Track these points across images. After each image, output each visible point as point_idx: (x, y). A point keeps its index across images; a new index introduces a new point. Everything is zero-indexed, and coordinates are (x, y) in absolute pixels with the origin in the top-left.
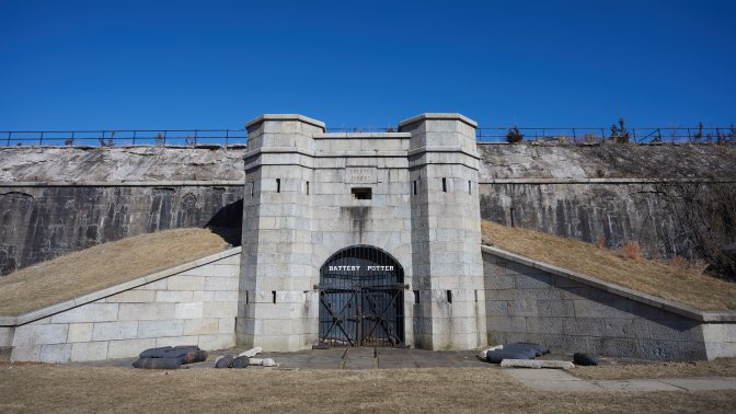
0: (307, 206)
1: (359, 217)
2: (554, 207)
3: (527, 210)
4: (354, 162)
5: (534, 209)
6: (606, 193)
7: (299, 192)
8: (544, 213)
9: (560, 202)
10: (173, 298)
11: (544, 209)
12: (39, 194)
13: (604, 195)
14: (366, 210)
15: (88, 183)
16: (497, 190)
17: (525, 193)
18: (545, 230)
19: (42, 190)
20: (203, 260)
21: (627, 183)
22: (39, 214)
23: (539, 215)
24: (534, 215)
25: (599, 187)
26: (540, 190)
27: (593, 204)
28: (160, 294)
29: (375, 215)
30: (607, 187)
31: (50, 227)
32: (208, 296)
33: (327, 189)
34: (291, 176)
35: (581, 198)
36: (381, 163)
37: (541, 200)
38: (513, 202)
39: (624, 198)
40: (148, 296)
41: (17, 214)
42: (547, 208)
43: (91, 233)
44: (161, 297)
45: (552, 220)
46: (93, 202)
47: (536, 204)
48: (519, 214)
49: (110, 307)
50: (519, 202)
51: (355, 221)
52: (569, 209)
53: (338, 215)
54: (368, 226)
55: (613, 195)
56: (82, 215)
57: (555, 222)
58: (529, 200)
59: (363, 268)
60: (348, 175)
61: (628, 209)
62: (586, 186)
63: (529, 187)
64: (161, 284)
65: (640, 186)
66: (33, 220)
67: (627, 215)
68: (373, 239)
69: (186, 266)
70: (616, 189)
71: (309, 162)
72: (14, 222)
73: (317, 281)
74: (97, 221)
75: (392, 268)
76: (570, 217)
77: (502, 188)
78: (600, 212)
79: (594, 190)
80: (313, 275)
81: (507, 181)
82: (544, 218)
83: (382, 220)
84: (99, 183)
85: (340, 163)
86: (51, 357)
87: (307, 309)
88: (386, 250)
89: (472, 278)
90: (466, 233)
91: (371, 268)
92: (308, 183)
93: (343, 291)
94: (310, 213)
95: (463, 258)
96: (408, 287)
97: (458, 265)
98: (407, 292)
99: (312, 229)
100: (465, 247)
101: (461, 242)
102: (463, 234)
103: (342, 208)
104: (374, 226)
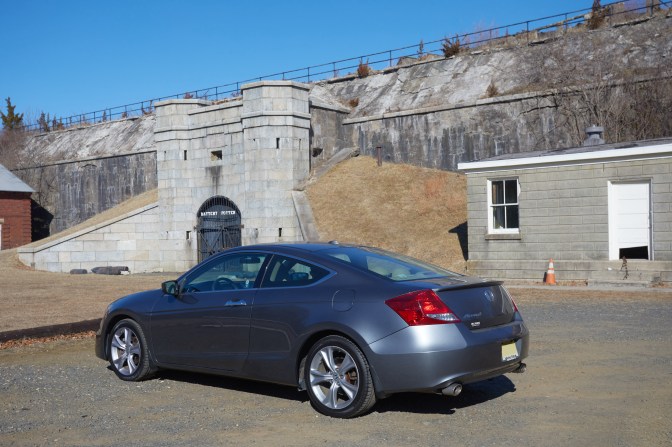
0: (186, 169)
1: (215, 173)
2: (440, 137)
3: (413, 143)
4: (211, 131)
5: (420, 141)
6: (496, 115)
7: (177, 159)
8: (429, 145)
9: (445, 132)
10: (115, 237)
11: (429, 140)
12: (99, 164)
13: (493, 118)
14: (219, 168)
15: (123, 153)
16: (387, 125)
17: (412, 126)
18: (429, 164)
19: (101, 161)
20: (132, 213)
21: (520, 100)
22: (102, 180)
23: (425, 148)
24: (420, 148)
25: (487, 108)
26: (426, 120)
27: (480, 130)
28: (106, 235)
29: (224, 172)
30: (496, 107)
31: (108, 188)
32: (139, 236)
33: (198, 154)
34: (171, 148)
35: (467, 124)
36: (225, 129)
37: (427, 130)
38: (401, 137)
39: (514, 118)
40: (100, 237)
41: (92, 181)
42: (432, 139)
43: (128, 192)
44: (107, 237)
45: (436, 151)
46: (126, 167)
47: (422, 138)
48: (406, 149)
49: (78, 243)
50: (407, 136)
51: (213, 178)
52: (454, 138)
53: (204, 174)
54: (221, 182)
55: (502, 116)
56: (121, 178)
57: (440, 154)
58: (416, 132)
59: (219, 213)
60: (209, 142)
61: (519, 131)
62: (474, 109)
63: (416, 118)
64: (106, 229)
65: (534, 101)
66: (99, 184)
67: (516, 139)
68: (224, 192)
69: (120, 217)
70: (507, 108)
71: (184, 135)
72: (92, 186)
73: (195, 224)
74: (129, 182)
75: (234, 212)
76: (455, 147)
77: (391, 122)
78: (487, 138)
79: (482, 114)
80: (192, 220)
81: (397, 114)
82: (429, 151)
83: (228, 176)
84: (128, 152)
85: (203, 133)
86: (53, 269)
87: (190, 244)
88: (231, 199)
89: (276, 219)
90: (269, 183)
91: (223, 213)
92: (185, 151)
93: (215, 230)
94: (189, 174)
95: (265, 204)
96: (243, 227)
97: (262, 209)
98: (243, 231)
99: (191, 185)
100: (267, 195)
101: (264, 191)
102: (265, 184)
103: (206, 168)
104: (225, 180)
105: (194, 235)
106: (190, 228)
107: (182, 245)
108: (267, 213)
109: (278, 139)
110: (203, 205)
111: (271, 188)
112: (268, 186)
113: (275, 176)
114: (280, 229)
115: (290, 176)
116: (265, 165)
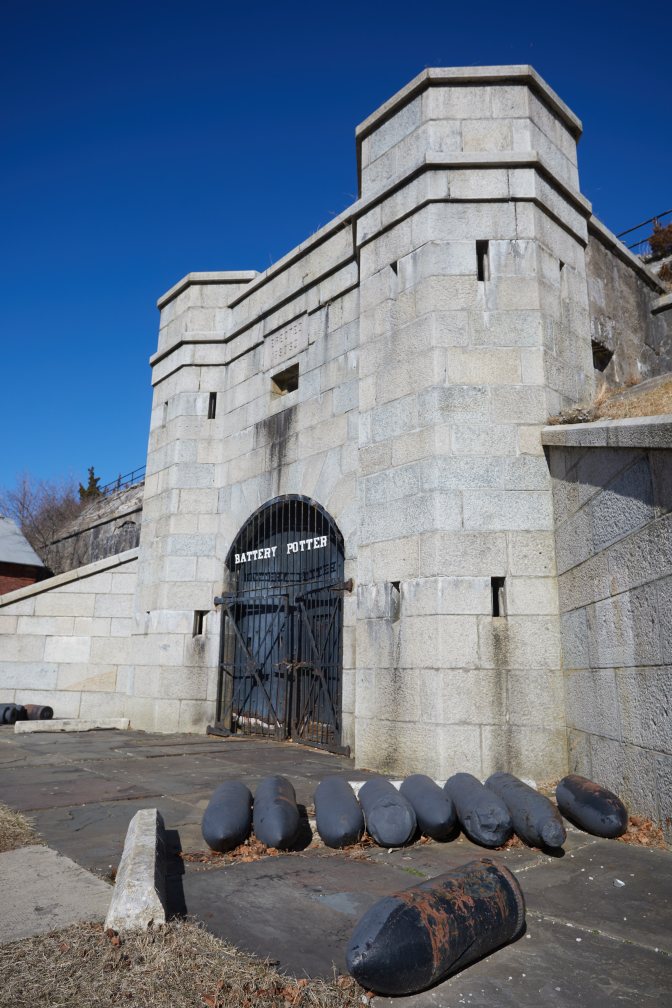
0: (209, 441)
1: (277, 431)
4: (274, 321)
14: (289, 414)
28: (23, 621)
29: (301, 422)
32: (101, 628)
33: (241, 396)
36: (311, 299)
40: (6, 626)
51: (273, 446)
53: (250, 443)
54: (291, 453)
59: (281, 550)
60: (268, 353)
64: (24, 607)
68: (300, 483)
71: (215, 354)
73: (219, 589)
75: (324, 540)
80: (212, 578)
83: (312, 428)
85: (257, 333)
87: (201, 648)
88: (316, 498)
89: (481, 540)
90: (449, 397)
91: (292, 547)
92: (213, 396)
93: (271, 609)
94: (218, 453)
95: (435, 476)
96: (349, 586)
97: (419, 498)
98: (349, 601)
99: (219, 483)
100: (442, 441)
101: (428, 427)
102: (434, 399)
103: (257, 426)
104: (300, 447)
105: (213, 623)
106: (206, 603)
107: (178, 651)
108: (442, 516)
109: (482, 247)
110: (243, 532)
111: (459, 416)
112: (446, 408)
113: (475, 370)
114: (497, 583)
115: (535, 371)
116: (435, 333)
